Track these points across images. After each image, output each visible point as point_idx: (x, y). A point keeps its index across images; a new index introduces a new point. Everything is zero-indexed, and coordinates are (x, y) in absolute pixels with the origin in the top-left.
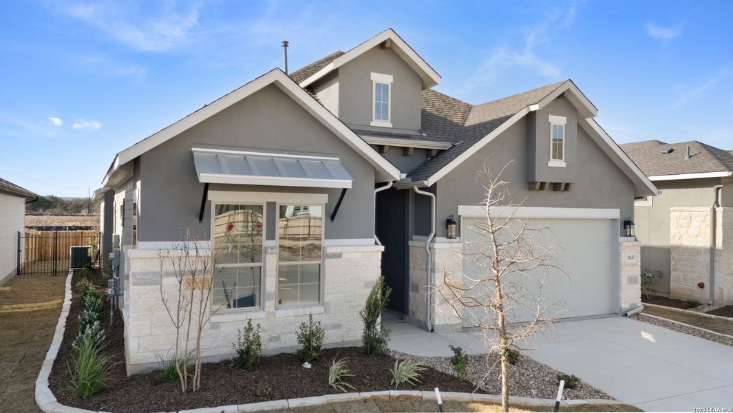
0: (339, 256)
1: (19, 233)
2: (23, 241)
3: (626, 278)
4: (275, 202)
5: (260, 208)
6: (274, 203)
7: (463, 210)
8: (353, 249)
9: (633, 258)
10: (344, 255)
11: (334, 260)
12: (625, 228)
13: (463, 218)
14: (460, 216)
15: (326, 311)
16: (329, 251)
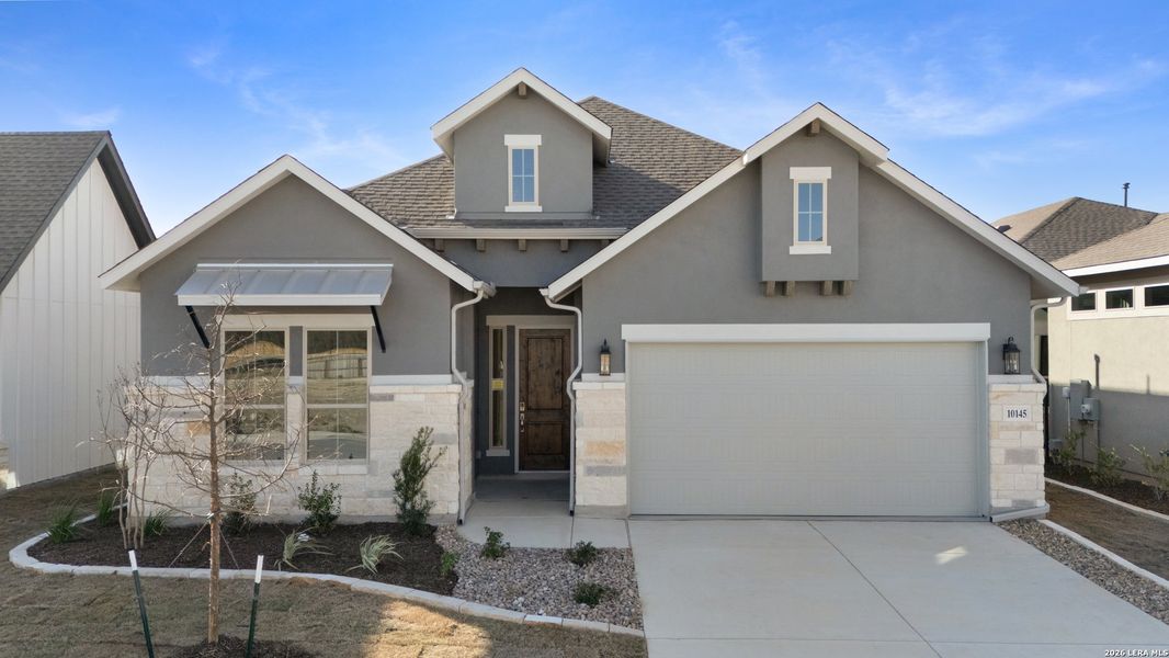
0: (390, 397)
3: (1003, 451)
4: (301, 327)
5: (281, 334)
6: (300, 329)
7: (630, 332)
8: (409, 389)
9: (1022, 414)
10: (397, 398)
11: (381, 403)
12: (1004, 358)
13: (630, 343)
14: (624, 341)
15: (370, 471)
16: (374, 390)
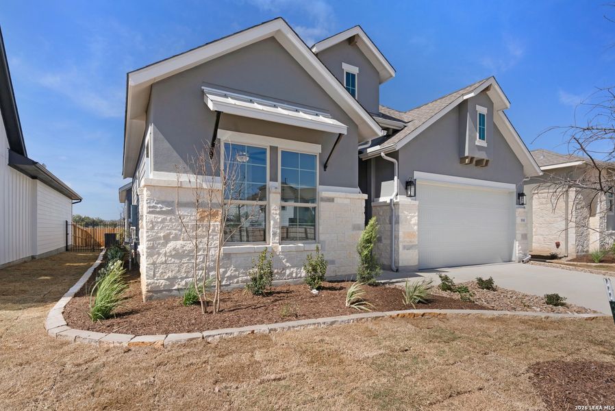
0: (331, 200)
1: (67, 222)
2: (70, 228)
3: (521, 235)
4: (277, 147)
5: (265, 150)
7: (417, 175)
10: (335, 200)
11: (328, 203)
12: (519, 198)
13: (418, 181)
14: (416, 179)
15: (322, 248)
16: (324, 195)
